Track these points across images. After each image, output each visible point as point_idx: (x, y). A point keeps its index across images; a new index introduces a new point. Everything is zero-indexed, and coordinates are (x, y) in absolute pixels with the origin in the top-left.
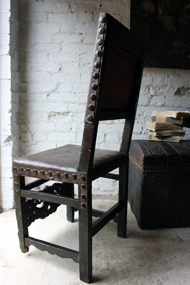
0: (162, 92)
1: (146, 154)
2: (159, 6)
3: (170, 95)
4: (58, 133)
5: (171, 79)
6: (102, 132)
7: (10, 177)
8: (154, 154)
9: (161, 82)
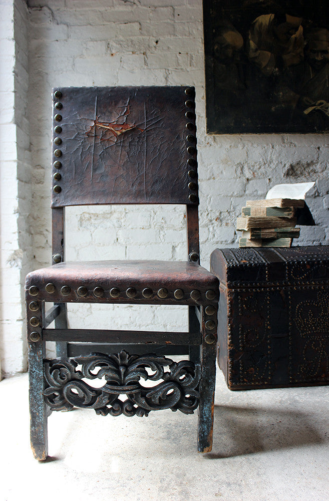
0: (264, 172)
1: (231, 263)
2: (250, 37)
3: (278, 177)
4: (96, 247)
5: (278, 151)
6: (168, 243)
7: (18, 318)
8: (244, 263)
9: (262, 156)
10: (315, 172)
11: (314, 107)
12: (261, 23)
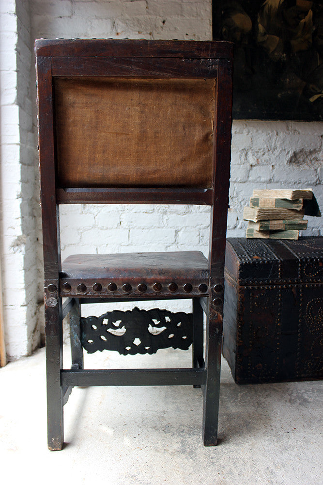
0: (268, 158)
1: (243, 260)
2: (259, 21)
3: (281, 164)
4: (99, 230)
5: (282, 138)
6: (171, 227)
7: (22, 304)
8: (257, 259)
9: (266, 143)
10: (317, 160)
11: (320, 95)
12: (271, 6)
